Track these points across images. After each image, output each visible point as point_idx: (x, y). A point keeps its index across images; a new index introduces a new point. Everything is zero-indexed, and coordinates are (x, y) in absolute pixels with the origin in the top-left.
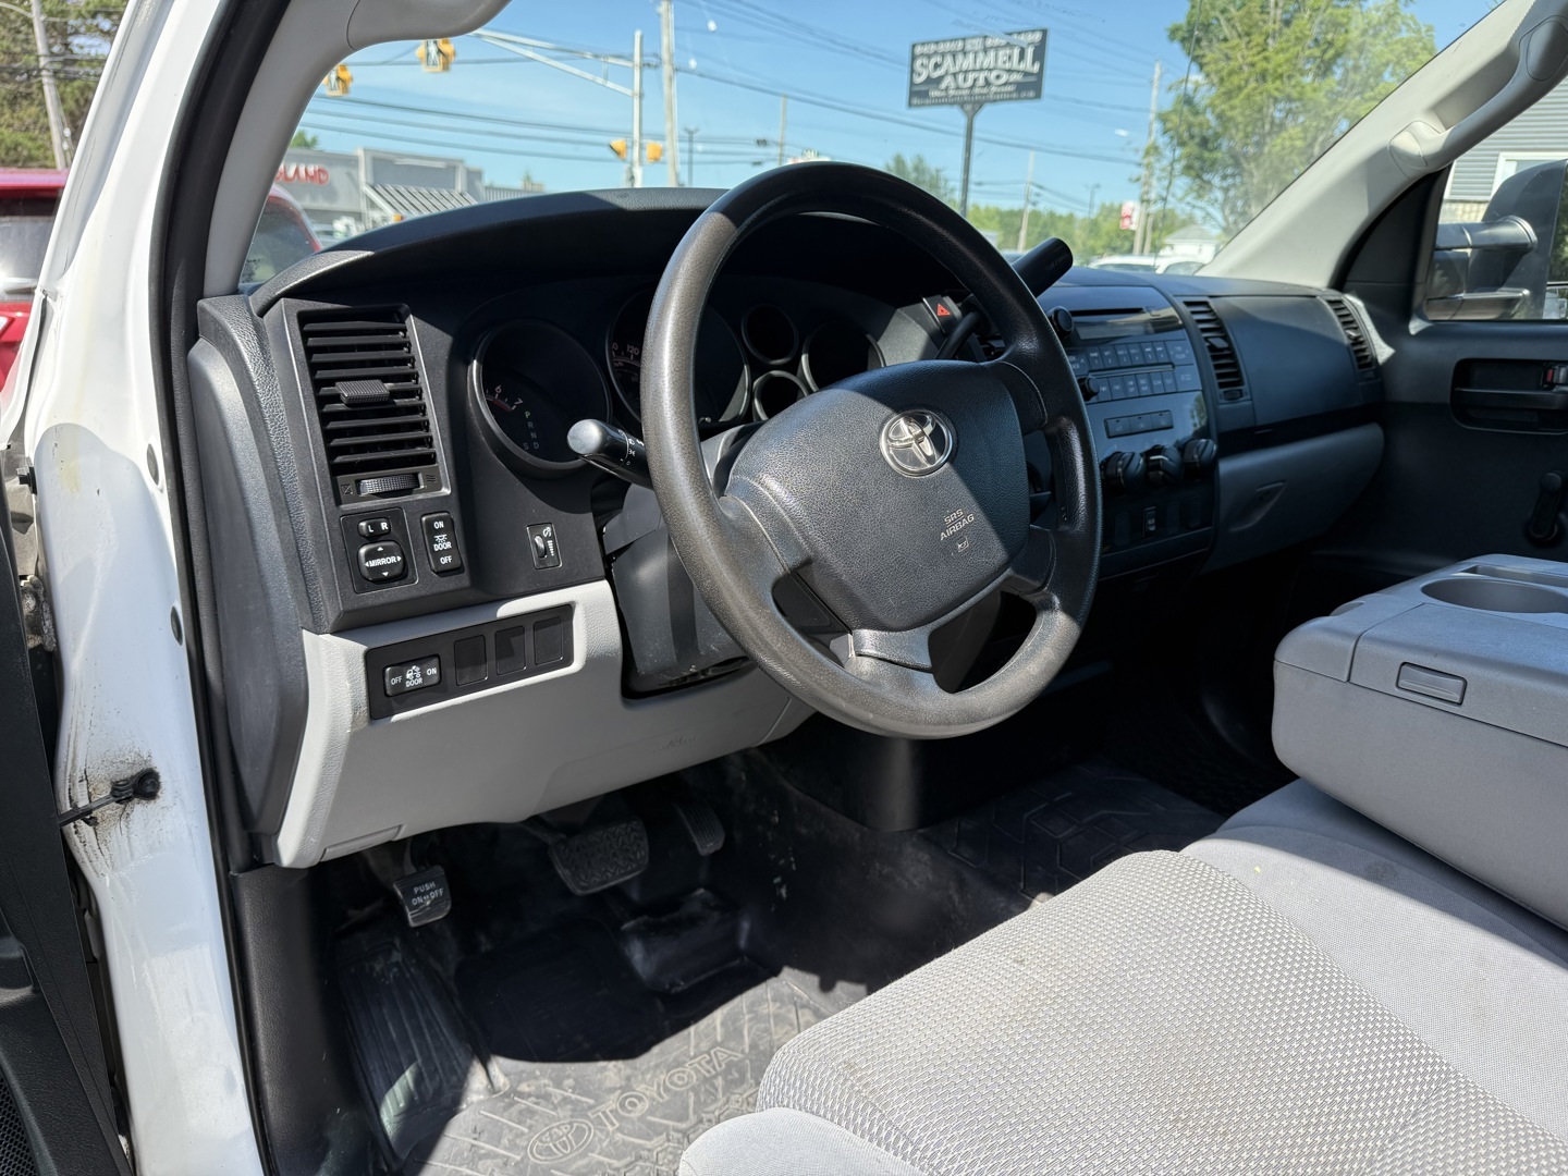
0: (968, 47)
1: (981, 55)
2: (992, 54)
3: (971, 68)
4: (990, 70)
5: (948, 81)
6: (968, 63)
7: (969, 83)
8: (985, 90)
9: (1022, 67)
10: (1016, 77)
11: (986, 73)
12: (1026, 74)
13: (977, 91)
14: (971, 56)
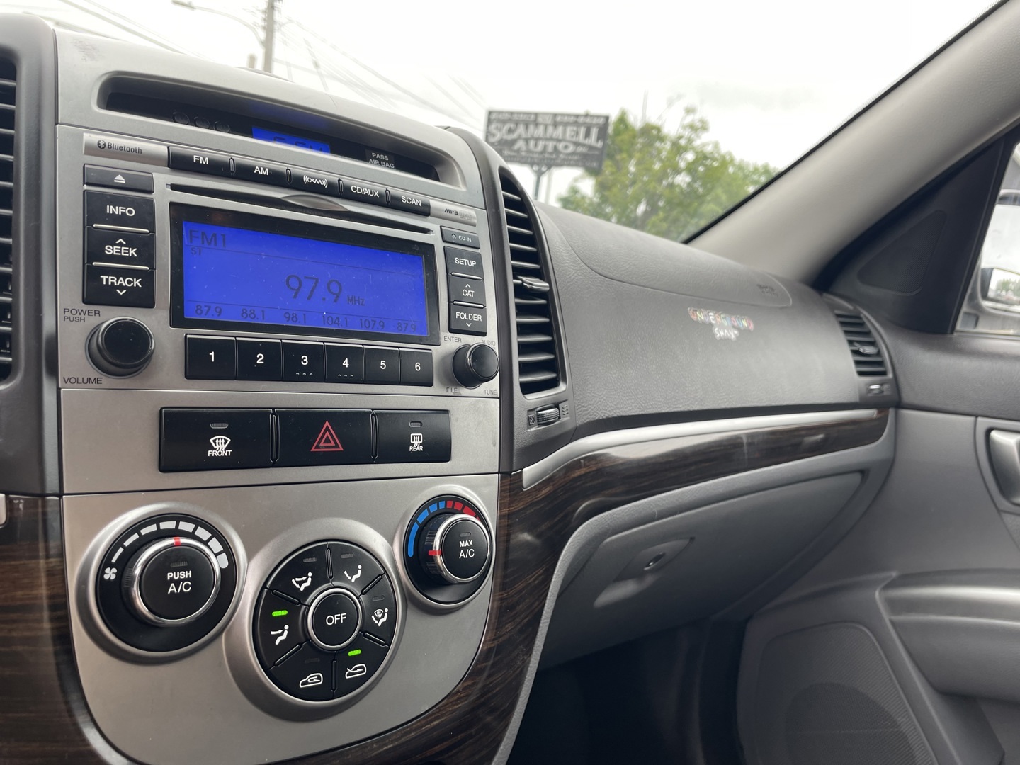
0: (540, 120)
1: (550, 129)
2: (560, 129)
3: (541, 136)
4: (559, 141)
5: (520, 144)
6: (540, 132)
7: (540, 148)
8: (554, 156)
9: (587, 142)
10: (581, 149)
11: (555, 143)
12: (591, 148)
13: (546, 155)
14: (541, 128)
